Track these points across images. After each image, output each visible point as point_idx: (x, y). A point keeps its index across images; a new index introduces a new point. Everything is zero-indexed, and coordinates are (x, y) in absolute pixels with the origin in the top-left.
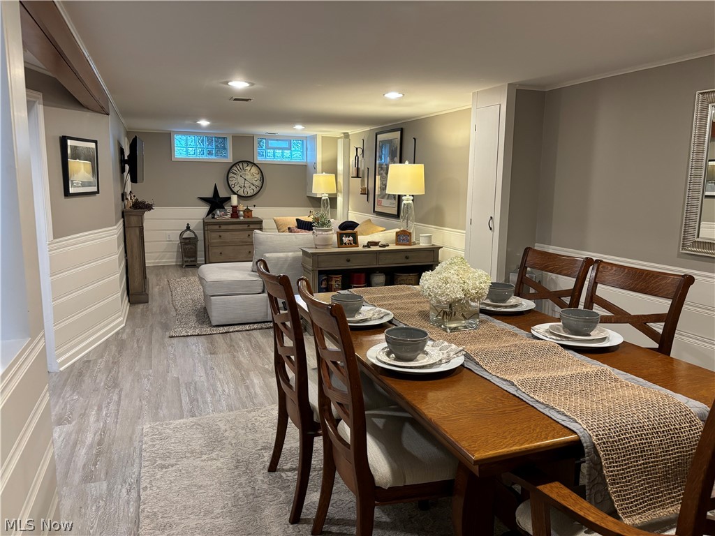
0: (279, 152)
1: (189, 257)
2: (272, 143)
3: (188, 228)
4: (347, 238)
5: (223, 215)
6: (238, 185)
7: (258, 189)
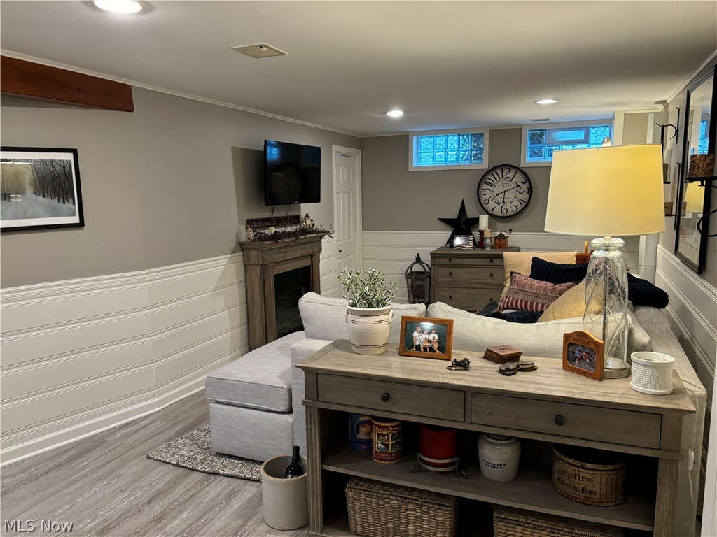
2: (558, 136)
3: (418, 260)
4: (424, 336)
5: (462, 244)
6: (494, 201)
7: (524, 204)
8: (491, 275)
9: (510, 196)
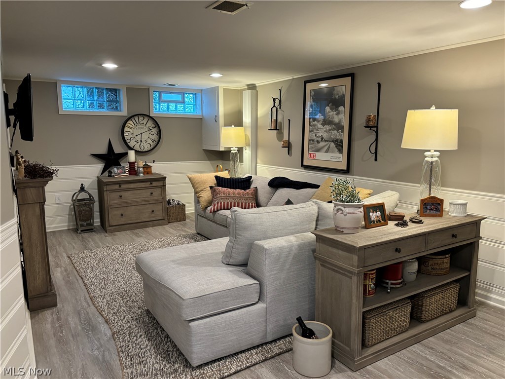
0: (172, 106)
1: (85, 221)
2: (165, 97)
3: (82, 189)
4: (375, 214)
5: (120, 173)
6: (134, 140)
7: (155, 143)
8: (152, 193)
9: (145, 136)
